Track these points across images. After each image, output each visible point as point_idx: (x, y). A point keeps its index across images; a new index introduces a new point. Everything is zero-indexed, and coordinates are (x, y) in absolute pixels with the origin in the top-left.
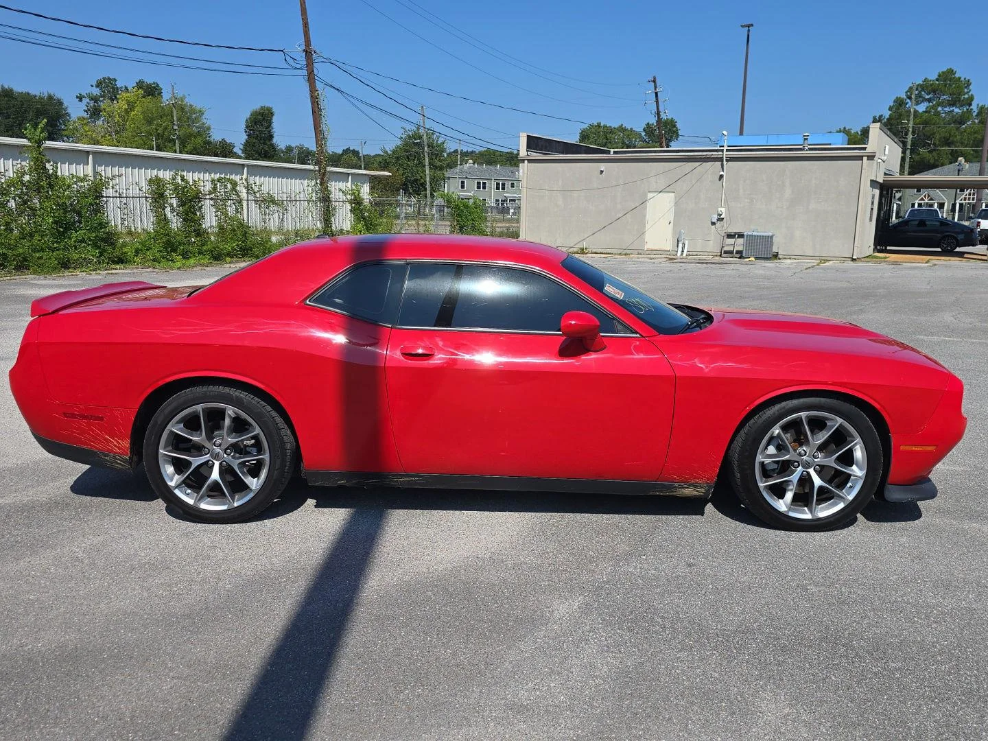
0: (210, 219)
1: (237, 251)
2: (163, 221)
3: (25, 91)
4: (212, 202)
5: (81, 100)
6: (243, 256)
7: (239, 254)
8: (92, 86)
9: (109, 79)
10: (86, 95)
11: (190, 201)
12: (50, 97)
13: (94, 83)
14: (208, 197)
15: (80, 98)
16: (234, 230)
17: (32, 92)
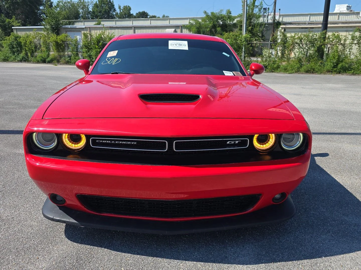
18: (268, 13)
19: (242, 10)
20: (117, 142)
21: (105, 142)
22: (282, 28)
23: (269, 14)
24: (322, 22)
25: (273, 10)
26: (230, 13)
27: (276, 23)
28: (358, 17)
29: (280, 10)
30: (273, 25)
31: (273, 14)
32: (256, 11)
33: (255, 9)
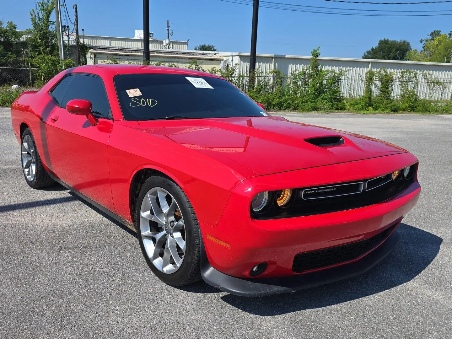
0: (396, 92)
1: (408, 108)
2: (369, 91)
3: (394, 40)
4: (400, 83)
5: (422, 42)
6: (411, 110)
7: (409, 110)
8: (428, 35)
9: (437, 31)
10: (424, 40)
11: (387, 82)
12: (405, 42)
13: (430, 34)
14: (398, 80)
15: (421, 42)
16: (409, 97)
17: (397, 40)
18: (68, 32)
19: (32, 25)
20: (320, 191)
21: (310, 192)
22: (91, 53)
23: (70, 33)
24: (143, 50)
25: (75, 30)
26: (16, 28)
27: (81, 46)
28: (162, 46)
29: (83, 30)
30: (77, 48)
31: (75, 33)
32: (52, 28)
33: (50, 26)
